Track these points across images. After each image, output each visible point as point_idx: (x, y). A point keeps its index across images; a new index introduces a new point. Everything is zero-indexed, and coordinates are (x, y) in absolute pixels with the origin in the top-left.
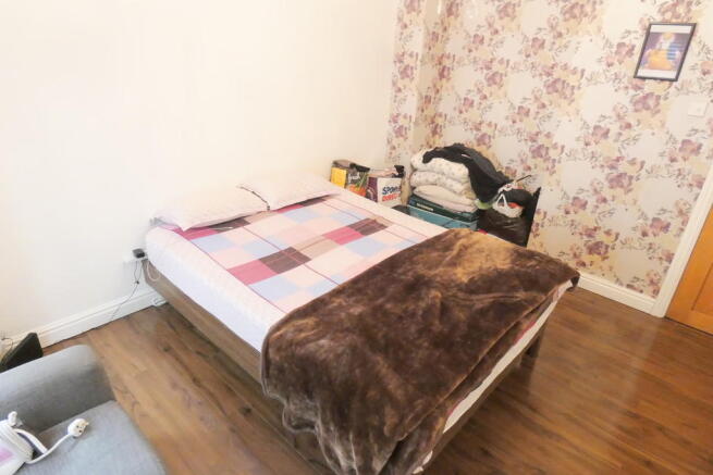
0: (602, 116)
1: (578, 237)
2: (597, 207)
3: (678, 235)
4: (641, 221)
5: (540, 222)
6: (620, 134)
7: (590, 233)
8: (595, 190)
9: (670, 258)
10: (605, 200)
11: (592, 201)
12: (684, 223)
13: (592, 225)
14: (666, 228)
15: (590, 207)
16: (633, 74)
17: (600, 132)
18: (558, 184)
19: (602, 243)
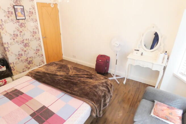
0: (14, 31)
1: (24, 63)
2: (25, 53)
3: (41, 50)
4: (35, 51)
5: (13, 66)
6: (20, 34)
7: (27, 60)
8: (22, 50)
9: (42, 55)
10: (25, 51)
11: (23, 53)
12: (41, 47)
13: (26, 58)
14: (39, 50)
15: (23, 54)
16: (16, 19)
17: (15, 35)
18: (12, 53)
19: (30, 61)
